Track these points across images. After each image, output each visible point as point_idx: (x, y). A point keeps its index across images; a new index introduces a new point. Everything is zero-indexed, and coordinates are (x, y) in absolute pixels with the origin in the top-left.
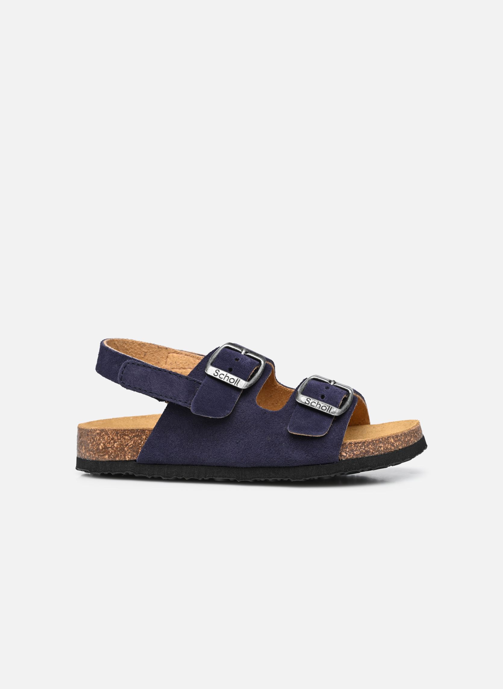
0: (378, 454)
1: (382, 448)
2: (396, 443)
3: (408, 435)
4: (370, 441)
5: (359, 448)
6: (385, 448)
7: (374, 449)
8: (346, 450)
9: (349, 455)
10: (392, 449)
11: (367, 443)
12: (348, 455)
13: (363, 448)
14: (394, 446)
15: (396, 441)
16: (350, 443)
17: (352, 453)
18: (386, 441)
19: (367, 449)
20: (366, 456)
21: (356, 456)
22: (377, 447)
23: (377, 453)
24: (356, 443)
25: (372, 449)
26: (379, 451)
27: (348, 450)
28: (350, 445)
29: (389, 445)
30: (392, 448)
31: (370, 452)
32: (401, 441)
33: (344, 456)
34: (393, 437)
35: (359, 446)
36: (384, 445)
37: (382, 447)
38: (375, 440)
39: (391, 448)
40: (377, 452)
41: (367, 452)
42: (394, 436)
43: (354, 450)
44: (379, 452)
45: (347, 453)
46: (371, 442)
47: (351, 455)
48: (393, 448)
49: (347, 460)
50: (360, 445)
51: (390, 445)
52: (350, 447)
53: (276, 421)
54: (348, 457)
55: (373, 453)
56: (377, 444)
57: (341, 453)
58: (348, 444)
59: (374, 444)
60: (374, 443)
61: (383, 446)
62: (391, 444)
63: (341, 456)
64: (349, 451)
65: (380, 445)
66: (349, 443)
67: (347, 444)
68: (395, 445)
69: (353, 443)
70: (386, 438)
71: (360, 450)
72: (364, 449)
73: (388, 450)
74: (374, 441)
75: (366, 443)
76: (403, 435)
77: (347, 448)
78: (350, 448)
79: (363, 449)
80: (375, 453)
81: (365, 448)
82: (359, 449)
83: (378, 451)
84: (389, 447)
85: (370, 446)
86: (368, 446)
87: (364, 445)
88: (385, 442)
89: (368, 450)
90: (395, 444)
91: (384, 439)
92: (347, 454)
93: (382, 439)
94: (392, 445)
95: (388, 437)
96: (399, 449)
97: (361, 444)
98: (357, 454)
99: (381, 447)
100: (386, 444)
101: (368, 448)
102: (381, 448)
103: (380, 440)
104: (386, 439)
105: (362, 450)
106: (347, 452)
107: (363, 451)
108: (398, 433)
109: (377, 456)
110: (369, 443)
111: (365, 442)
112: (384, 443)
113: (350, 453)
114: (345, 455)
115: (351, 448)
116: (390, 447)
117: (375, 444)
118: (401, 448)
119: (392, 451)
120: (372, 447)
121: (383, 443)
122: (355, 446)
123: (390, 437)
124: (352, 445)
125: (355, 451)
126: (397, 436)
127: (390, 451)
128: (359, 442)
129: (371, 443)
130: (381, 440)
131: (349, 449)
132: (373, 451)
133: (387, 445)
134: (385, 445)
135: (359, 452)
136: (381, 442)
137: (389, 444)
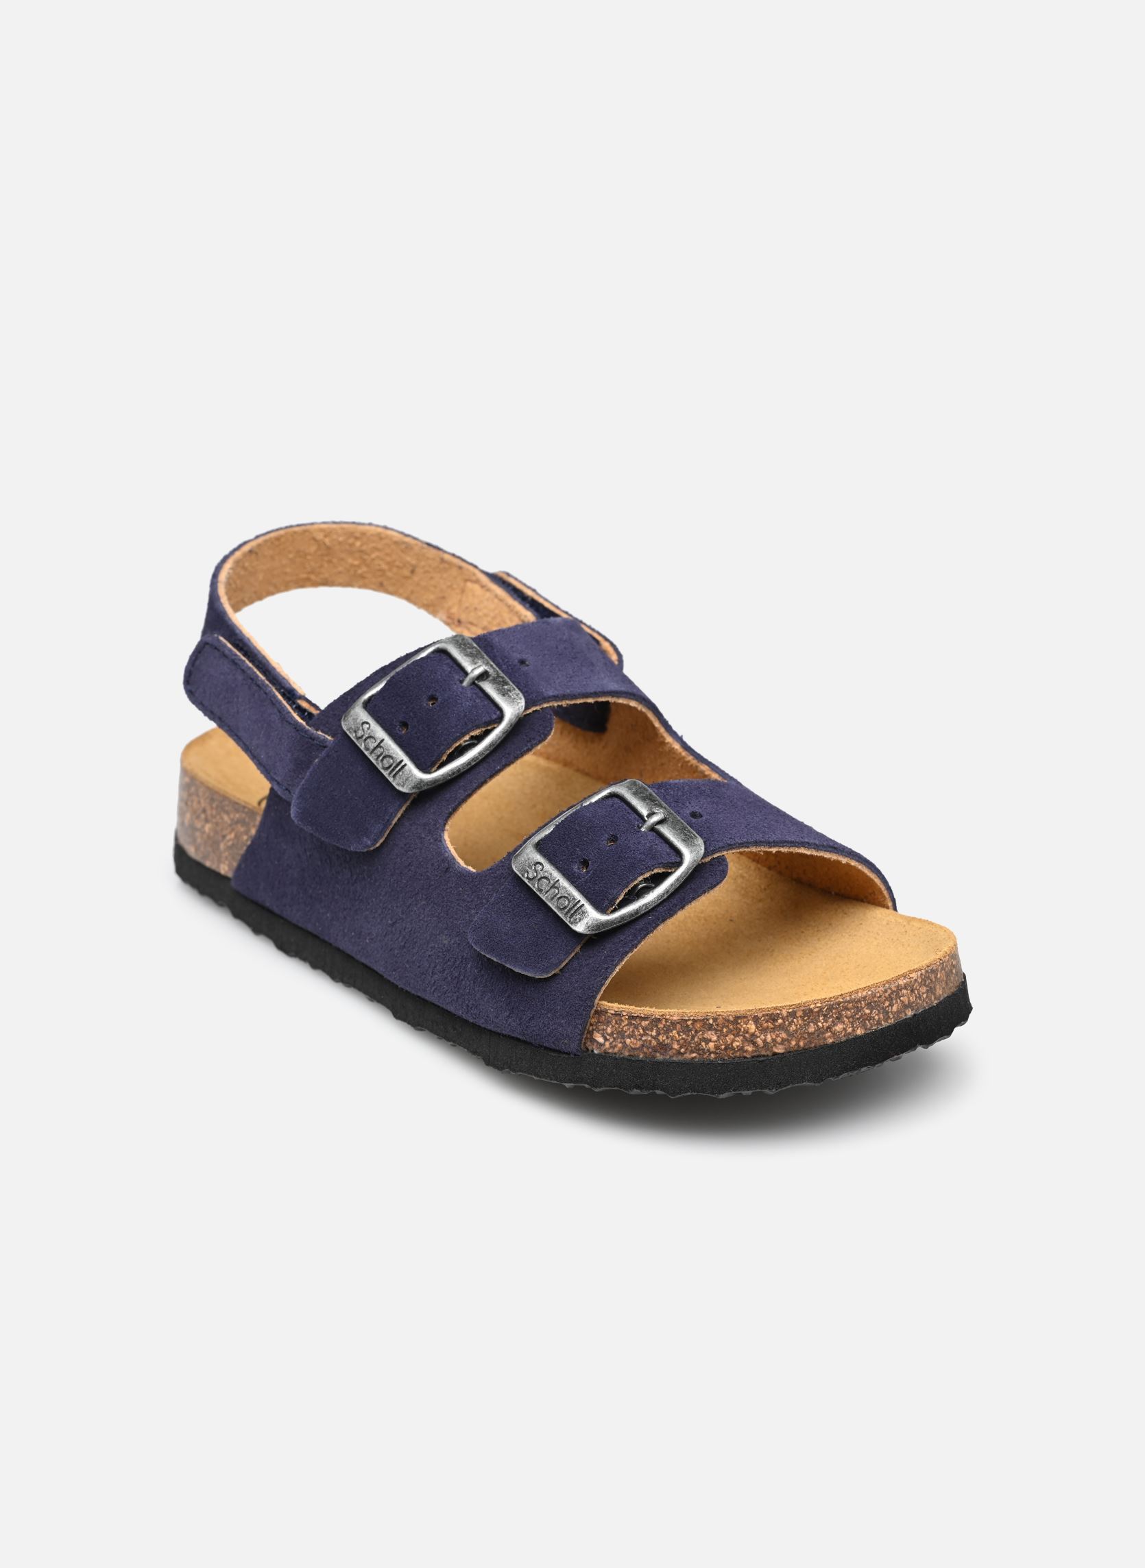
0: (695, 1057)
1: (711, 1045)
2: (763, 1037)
3: (825, 1016)
4: (675, 1018)
5: (641, 1031)
6: (723, 1047)
7: (685, 1042)
8: (605, 1027)
9: (611, 1044)
10: (746, 1051)
11: (666, 1022)
12: (607, 1044)
13: (654, 1033)
14: (754, 1043)
15: (764, 1031)
16: (618, 1014)
17: (619, 1040)
18: (728, 1027)
19: (664, 1038)
20: (659, 1057)
21: (629, 1051)
22: (696, 1040)
23: (694, 1055)
24: (631, 1018)
25: (678, 1041)
26: (701, 1052)
27: (609, 1030)
28: (617, 1018)
29: (737, 1039)
30: (746, 1048)
31: (672, 1048)
32: (787, 1031)
33: (598, 1042)
34: (756, 1019)
35: (641, 1026)
36: (718, 1037)
37: (710, 1041)
38: (692, 1018)
39: (741, 1049)
40: (692, 1052)
41: (663, 1047)
42: (760, 1015)
43: (626, 1034)
44: (699, 1054)
45: (608, 1037)
46: (678, 1023)
47: (616, 1046)
48: (750, 1048)
49: (605, 1056)
50: (645, 1023)
51: (740, 1039)
52: (616, 1023)
53: (464, 900)
54: (609, 1049)
55: (679, 1053)
56: (696, 1032)
57: (591, 1033)
58: (612, 1014)
59: (686, 1029)
60: (688, 1026)
61: (715, 1038)
62: (744, 1037)
63: (593, 1041)
64: (612, 1033)
65: (705, 1036)
66: (613, 1012)
67: (609, 1014)
68: (759, 1041)
69: (625, 1014)
70: (731, 1018)
71: (643, 1039)
72: (655, 1038)
73: (730, 1053)
74: (689, 1023)
75: (664, 1022)
76: (799, 1013)
77: (608, 1023)
78: (617, 1026)
79: (651, 1036)
80: (685, 1053)
81: (658, 1034)
82: (642, 1035)
83: (698, 1049)
84: (735, 1044)
85: (674, 1032)
86: (667, 1031)
87: (657, 1026)
88: (725, 1030)
89: (667, 1041)
90: (758, 1039)
91: (720, 1020)
92: (606, 1039)
93: (715, 1020)
94: (752, 1040)
95: (737, 1018)
96: (775, 1054)
97: (647, 1023)
98: (633, 1046)
99: (708, 1041)
100: (727, 1036)
101: (667, 1038)
102: (707, 1044)
103: (708, 1020)
104: (728, 1021)
105: (650, 1038)
106: (608, 1035)
107: (650, 1041)
108: (781, 1008)
109: (690, 1064)
110: (674, 1024)
111: (659, 1020)
112: (721, 1031)
113: (614, 1038)
114: (601, 1040)
115: (619, 1027)
116: (738, 1044)
117: (691, 1030)
118: (780, 1049)
119: (745, 1057)
120: (679, 1035)
121: (716, 1030)
122: (630, 1024)
123: (745, 1017)
124: (622, 1020)
125: (630, 1037)
126: (773, 1018)
127: (738, 1054)
128: (642, 1015)
129: (678, 1026)
130: (711, 1021)
131: (613, 1026)
132: (681, 1048)
133: (729, 1038)
134: (721, 1035)
135: (639, 1043)
136: (710, 1027)
137: (737, 1035)
